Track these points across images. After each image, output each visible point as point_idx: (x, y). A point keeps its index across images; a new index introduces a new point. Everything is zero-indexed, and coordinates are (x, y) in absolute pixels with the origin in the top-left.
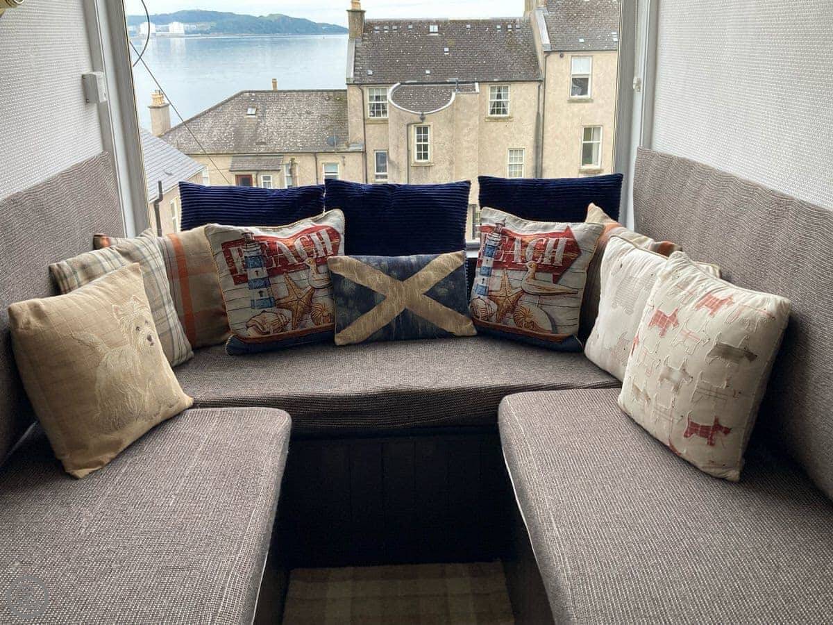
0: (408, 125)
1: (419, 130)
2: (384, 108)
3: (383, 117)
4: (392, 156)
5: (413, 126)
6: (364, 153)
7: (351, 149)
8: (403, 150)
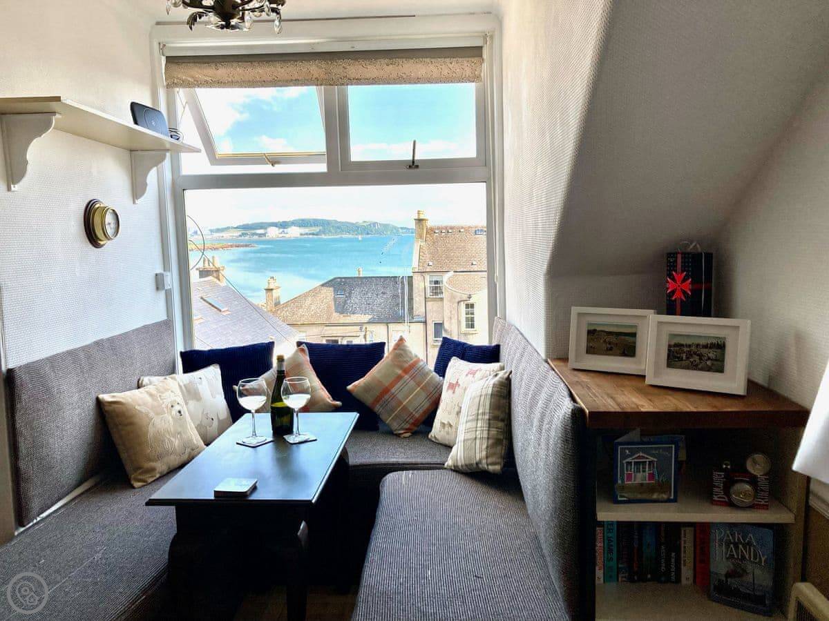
0: (458, 303)
1: (467, 306)
2: (440, 289)
3: (439, 296)
4: (446, 325)
5: (462, 303)
6: (425, 322)
7: (414, 320)
8: (454, 321)
